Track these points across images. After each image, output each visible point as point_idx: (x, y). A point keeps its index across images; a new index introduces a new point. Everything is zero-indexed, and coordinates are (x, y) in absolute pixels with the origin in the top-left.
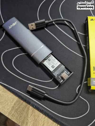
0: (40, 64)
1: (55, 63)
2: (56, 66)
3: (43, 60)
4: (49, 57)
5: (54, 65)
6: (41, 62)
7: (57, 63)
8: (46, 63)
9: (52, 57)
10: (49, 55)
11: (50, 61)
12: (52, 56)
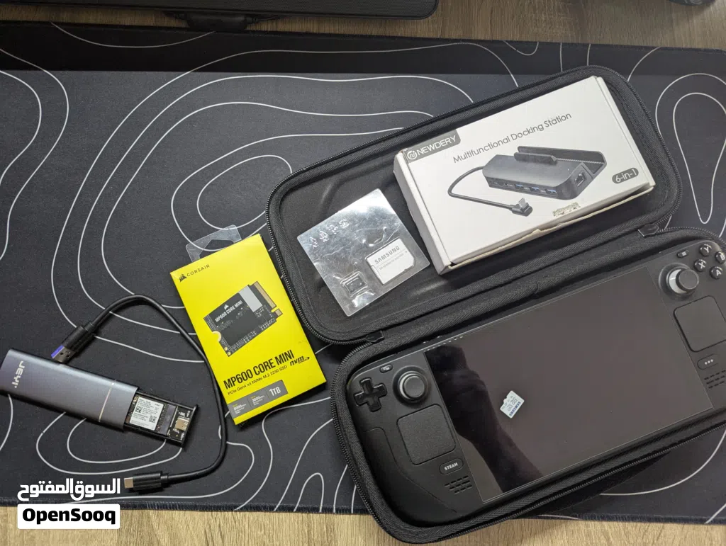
0: (124, 427)
1: (153, 409)
2: (158, 416)
3: (127, 415)
4: (136, 403)
5: (153, 415)
6: (125, 423)
7: (156, 408)
8: (135, 420)
9: (142, 401)
10: (133, 399)
11: (142, 412)
12: (140, 398)
